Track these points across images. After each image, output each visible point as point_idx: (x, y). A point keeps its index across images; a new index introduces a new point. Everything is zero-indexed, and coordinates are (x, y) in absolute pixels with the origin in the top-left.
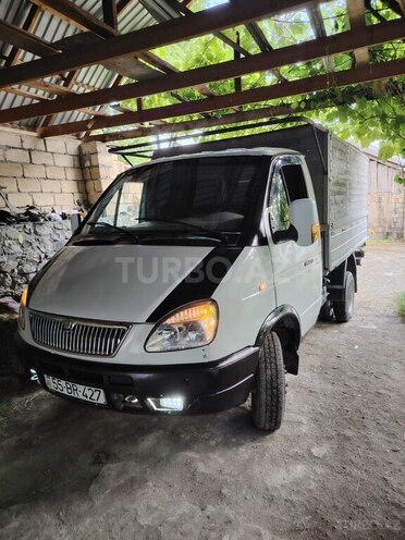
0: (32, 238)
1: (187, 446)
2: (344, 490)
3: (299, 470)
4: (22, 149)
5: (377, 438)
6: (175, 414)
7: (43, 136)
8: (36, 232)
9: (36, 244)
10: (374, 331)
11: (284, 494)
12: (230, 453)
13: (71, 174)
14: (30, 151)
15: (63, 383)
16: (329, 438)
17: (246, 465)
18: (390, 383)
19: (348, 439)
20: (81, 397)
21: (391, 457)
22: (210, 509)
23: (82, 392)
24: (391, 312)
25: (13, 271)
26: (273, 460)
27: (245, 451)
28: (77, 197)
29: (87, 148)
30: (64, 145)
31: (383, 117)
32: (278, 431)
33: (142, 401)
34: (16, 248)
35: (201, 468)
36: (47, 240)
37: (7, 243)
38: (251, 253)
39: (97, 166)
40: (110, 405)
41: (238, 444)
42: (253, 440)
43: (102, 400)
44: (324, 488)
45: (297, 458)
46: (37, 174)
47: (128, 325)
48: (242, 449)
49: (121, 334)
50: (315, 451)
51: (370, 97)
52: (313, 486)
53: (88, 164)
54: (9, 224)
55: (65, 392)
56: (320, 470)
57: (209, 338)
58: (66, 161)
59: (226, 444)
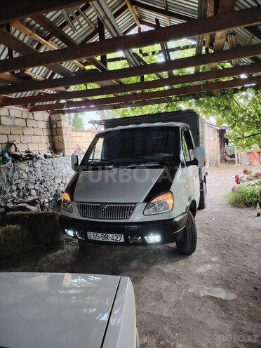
0: (32, 169)
1: (154, 263)
2: (230, 271)
3: (209, 266)
4: (22, 118)
5: (236, 252)
6: (157, 244)
7: (31, 111)
8: (33, 166)
9: (34, 173)
10: (219, 212)
11: (206, 275)
12: (176, 264)
13: (46, 132)
14: (26, 119)
15: (100, 235)
16: (216, 255)
17: (185, 267)
18: (235, 232)
19: (225, 254)
20: (110, 240)
21: (245, 258)
22: (178, 283)
23: (111, 237)
24: (224, 203)
25: (23, 188)
26: (196, 265)
27: (182, 263)
28: (49, 145)
29: (54, 117)
30: (42, 116)
31: (219, 106)
32: (193, 254)
33: (143, 238)
34: (25, 175)
35: (165, 270)
36: (39, 170)
37: (20, 172)
38: (180, 172)
39: (61, 128)
40: (127, 243)
41: (177, 261)
42: (183, 259)
43: (122, 240)
44: (222, 271)
45: (206, 263)
46: (30, 133)
47: (135, 204)
48: (180, 262)
49: (133, 208)
50: (212, 259)
51: (211, 96)
52: (217, 271)
53: (55, 126)
54: (20, 161)
55: (101, 239)
56: (217, 266)
57: (171, 208)
58: (43, 125)
59: (171, 261)
